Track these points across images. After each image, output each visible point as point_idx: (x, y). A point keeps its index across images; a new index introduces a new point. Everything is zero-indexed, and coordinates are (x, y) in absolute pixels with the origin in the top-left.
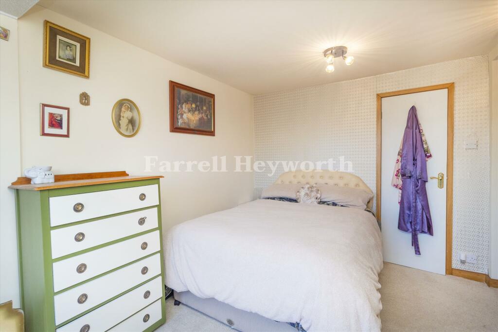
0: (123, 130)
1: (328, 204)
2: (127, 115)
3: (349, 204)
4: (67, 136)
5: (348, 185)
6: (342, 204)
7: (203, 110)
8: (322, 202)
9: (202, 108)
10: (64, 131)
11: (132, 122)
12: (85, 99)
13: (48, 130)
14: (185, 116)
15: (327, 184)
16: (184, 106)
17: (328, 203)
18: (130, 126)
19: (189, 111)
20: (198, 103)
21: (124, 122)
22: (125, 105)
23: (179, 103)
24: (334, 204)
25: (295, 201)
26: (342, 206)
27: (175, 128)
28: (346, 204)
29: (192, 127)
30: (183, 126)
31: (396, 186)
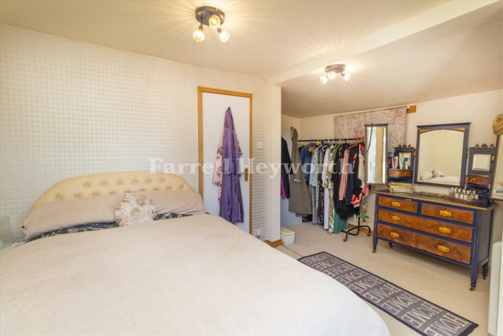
1: (167, 218)
3: (191, 211)
5: (170, 188)
6: (184, 213)
8: (159, 217)
15: (143, 190)
17: (166, 215)
24: (174, 215)
25: (114, 224)
26: (184, 215)
28: (189, 211)
31: (217, 184)
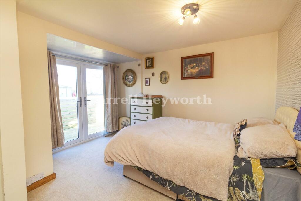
0: (162, 82)
2: (164, 76)
4: (149, 85)
7: (202, 65)
9: (201, 64)
10: (148, 84)
11: (165, 78)
12: (153, 74)
13: (146, 84)
14: (189, 71)
16: (188, 66)
18: (165, 80)
19: (192, 68)
20: (198, 62)
21: (163, 79)
22: (163, 73)
23: (186, 66)
27: (183, 78)
29: (193, 76)
30: (188, 76)
